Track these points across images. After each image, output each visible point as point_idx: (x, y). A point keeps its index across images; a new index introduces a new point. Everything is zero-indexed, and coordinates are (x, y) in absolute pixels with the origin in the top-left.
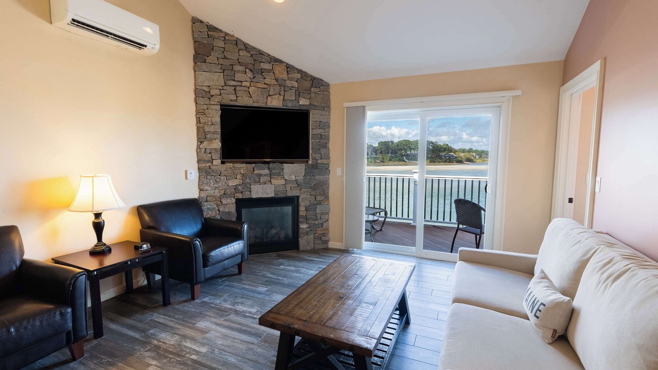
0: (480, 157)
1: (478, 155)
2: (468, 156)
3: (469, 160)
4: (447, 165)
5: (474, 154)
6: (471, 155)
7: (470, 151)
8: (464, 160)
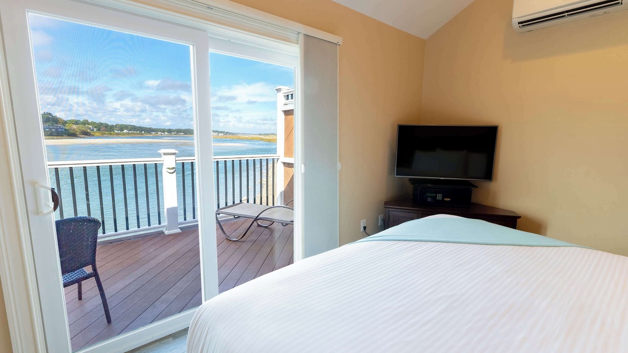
0: (99, 130)
1: (96, 127)
2: (83, 129)
3: (86, 134)
4: (54, 139)
5: (91, 126)
6: (87, 127)
7: (85, 123)
8: (78, 133)
